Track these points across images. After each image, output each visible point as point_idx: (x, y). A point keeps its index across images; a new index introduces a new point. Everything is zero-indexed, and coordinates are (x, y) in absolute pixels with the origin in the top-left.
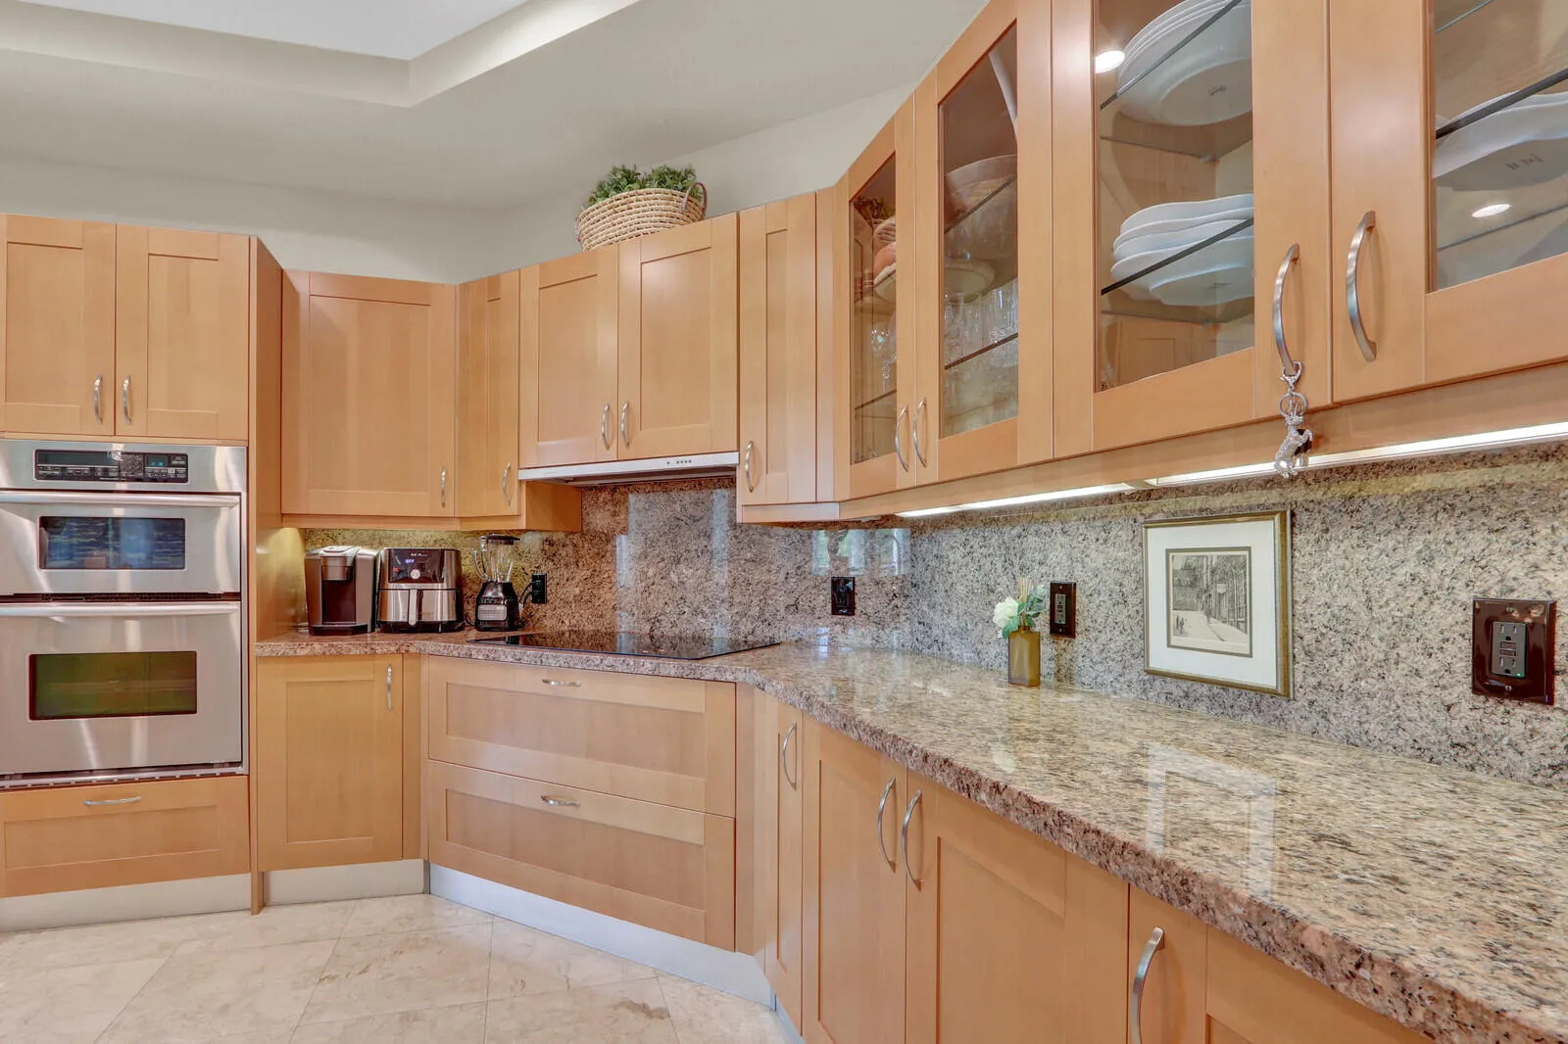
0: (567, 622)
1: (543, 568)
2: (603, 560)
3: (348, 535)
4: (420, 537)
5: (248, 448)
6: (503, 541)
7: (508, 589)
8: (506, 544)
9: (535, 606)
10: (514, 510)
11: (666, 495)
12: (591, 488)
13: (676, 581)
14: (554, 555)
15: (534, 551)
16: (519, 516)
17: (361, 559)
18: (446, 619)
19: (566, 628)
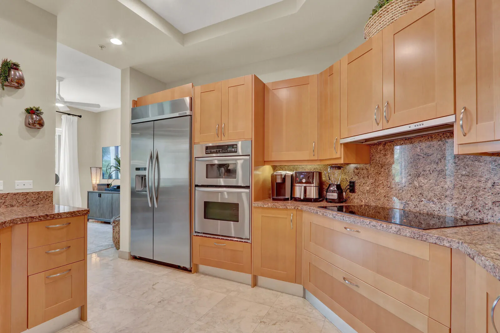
0: (364, 201)
1: (354, 178)
2: (380, 175)
3: (286, 167)
4: (309, 167)
5: (252, 141)
6: (337, 168)
7: (339, 187)
8: (338, 169)
9: (351, 194)
10: (339, 156)
11: (411, 145)
12: (374, 144)
13: (417, 185)
14: (358, 173)
15: (350, 172)
16: (340, 158)
17: (288, 176)
18: (315, 197)
19: (363, 203)
